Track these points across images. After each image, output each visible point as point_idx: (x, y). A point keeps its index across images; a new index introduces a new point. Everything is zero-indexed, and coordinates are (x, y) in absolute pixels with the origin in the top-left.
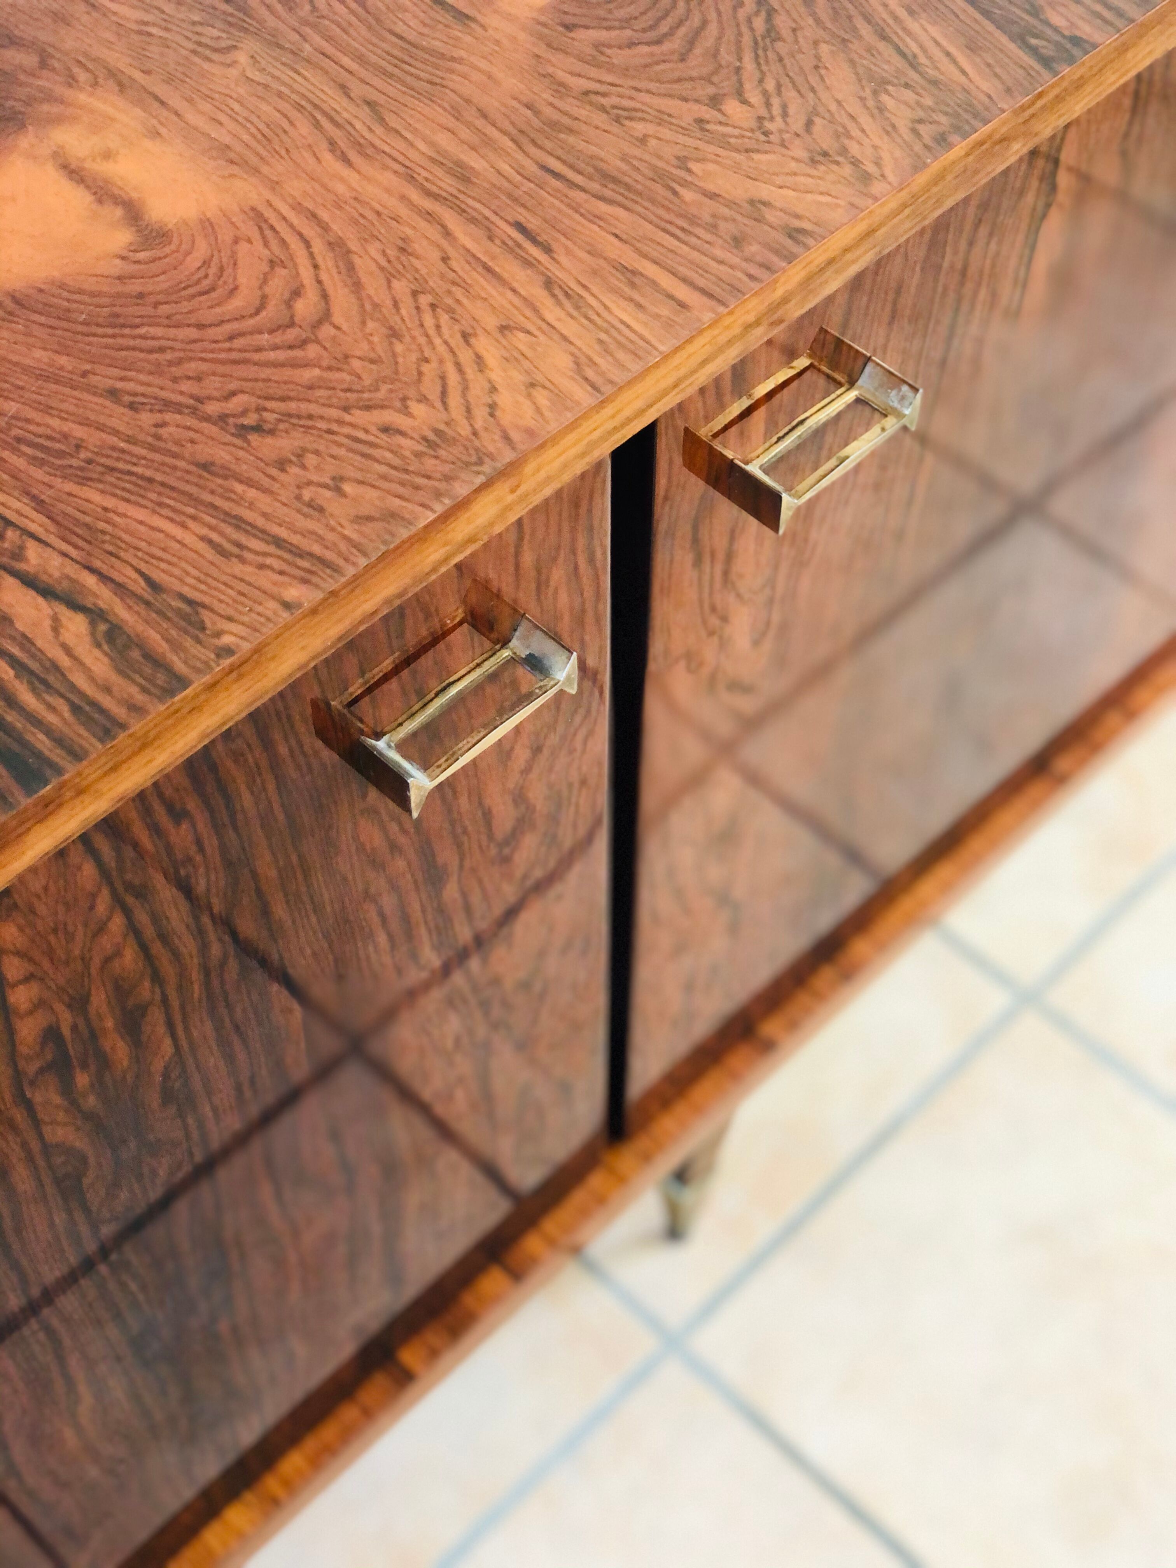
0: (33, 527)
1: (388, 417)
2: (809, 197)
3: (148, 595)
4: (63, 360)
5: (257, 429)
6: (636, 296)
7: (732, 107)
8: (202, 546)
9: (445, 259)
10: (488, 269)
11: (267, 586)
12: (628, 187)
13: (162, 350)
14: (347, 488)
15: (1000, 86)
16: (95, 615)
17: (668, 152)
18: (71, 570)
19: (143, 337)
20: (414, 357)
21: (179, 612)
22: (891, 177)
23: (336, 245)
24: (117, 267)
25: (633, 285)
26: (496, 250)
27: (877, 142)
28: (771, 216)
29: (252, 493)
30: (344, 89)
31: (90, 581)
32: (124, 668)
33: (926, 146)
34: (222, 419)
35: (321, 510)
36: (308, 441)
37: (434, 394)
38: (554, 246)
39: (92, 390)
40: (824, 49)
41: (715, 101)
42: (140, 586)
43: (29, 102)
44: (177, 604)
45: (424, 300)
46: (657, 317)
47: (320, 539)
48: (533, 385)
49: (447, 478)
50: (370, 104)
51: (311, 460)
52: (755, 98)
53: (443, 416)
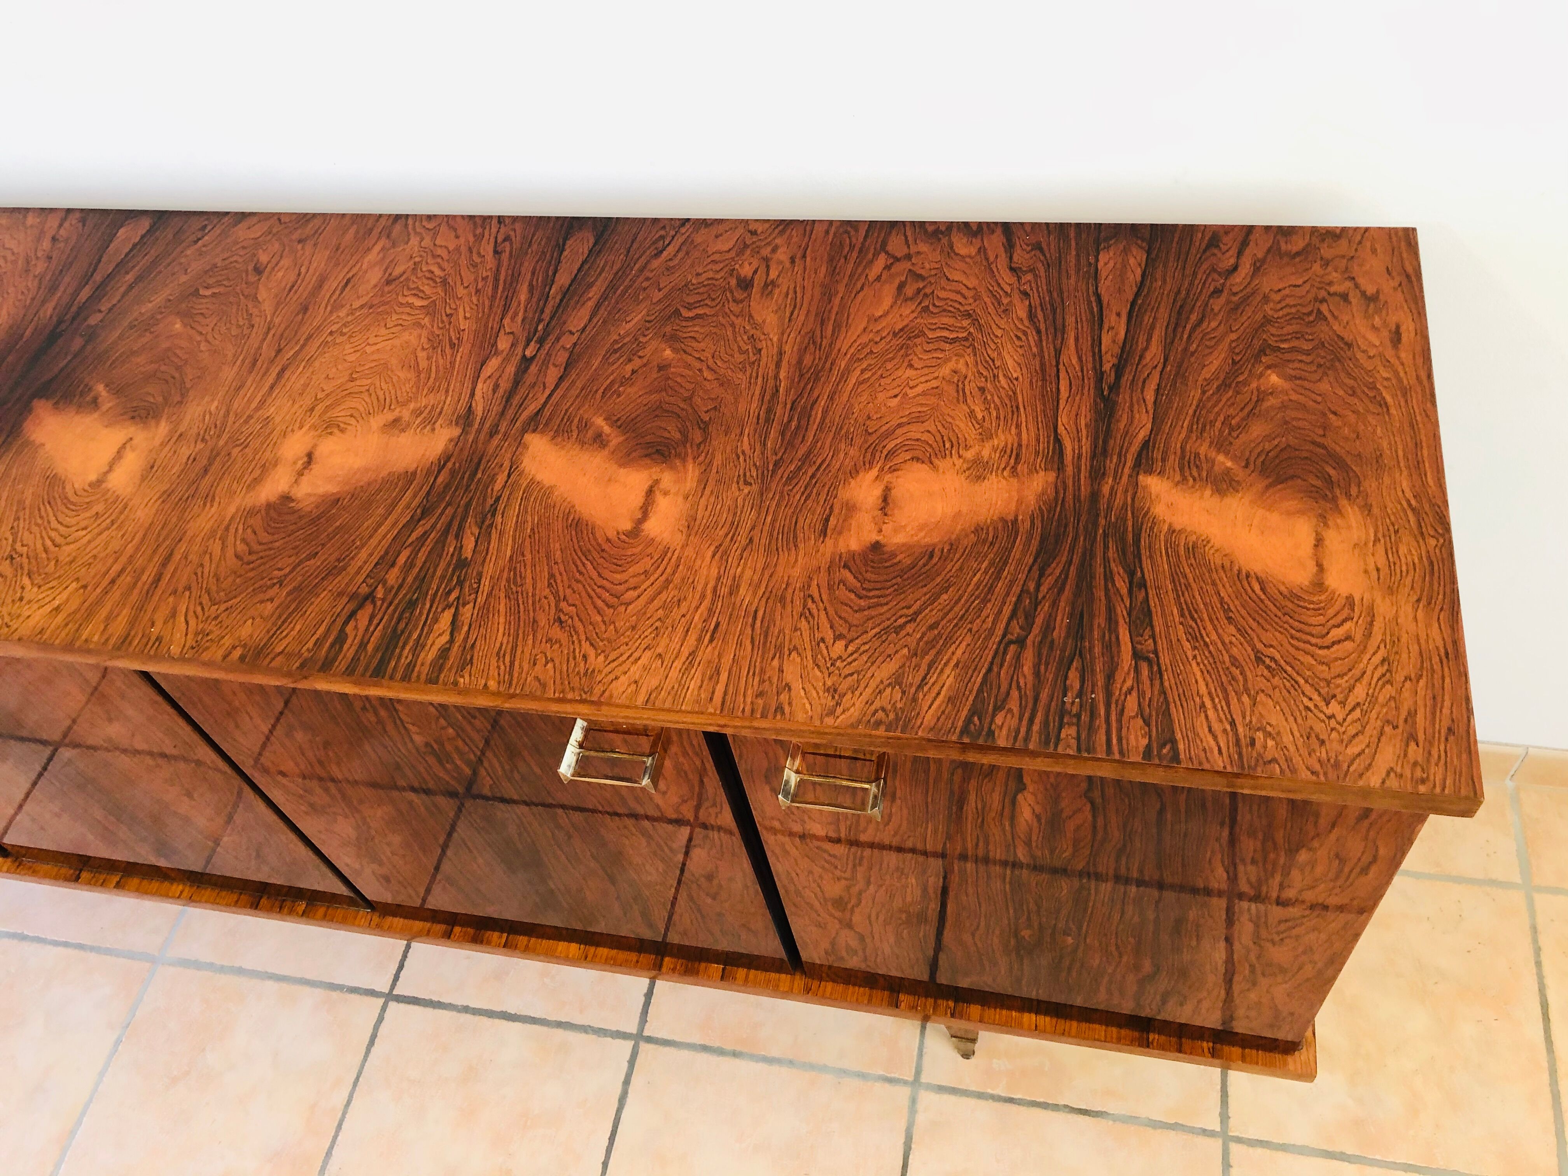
0: (479, 600)
1: (591, 653)
2: (806, 701)
3: (468, 646)
4: (559, 553)
5: (561, 622)
6: (705, 683)
7: (840, 645)
8: (498, 645)
9: (684, 616)
10: (688, 631)
11: (491, 673)
12: (765, 643)
13: (581, 573)
14: (550, 665)
15: (932, 724)
16: (452, 641)
17: (796, 641)
18: (467, 622)
19: (584, 564)
20: (627, 640)
21: (466, 659)
22: (839, 720)
23: (668, 582)
24: (611, 534)
25: (710, 678)
26: (700, 626)
27: (857, 704)
28: (784, 697)
29: (530, 642)
30: (753, 528)
31: (466, 628)
32: (433, 663)
33: (869, 721)
34: (559, 610)
35: (535, 664)
36: (564, 642)
37: (610, 658)
38: (715, 642)
39: (550, 568)
40: (906, 650)
41: (838, 637)
42: (470, 642)
43: (678, 455)
44: (469, 657)
45: (658, 624)
46: (699, 695)
47: (520, 674)
48: (636, 682)
49: (573, 689)
50: (751, 541)
51: (556, 647)
52: (851, 649)
53: (602, 667)
